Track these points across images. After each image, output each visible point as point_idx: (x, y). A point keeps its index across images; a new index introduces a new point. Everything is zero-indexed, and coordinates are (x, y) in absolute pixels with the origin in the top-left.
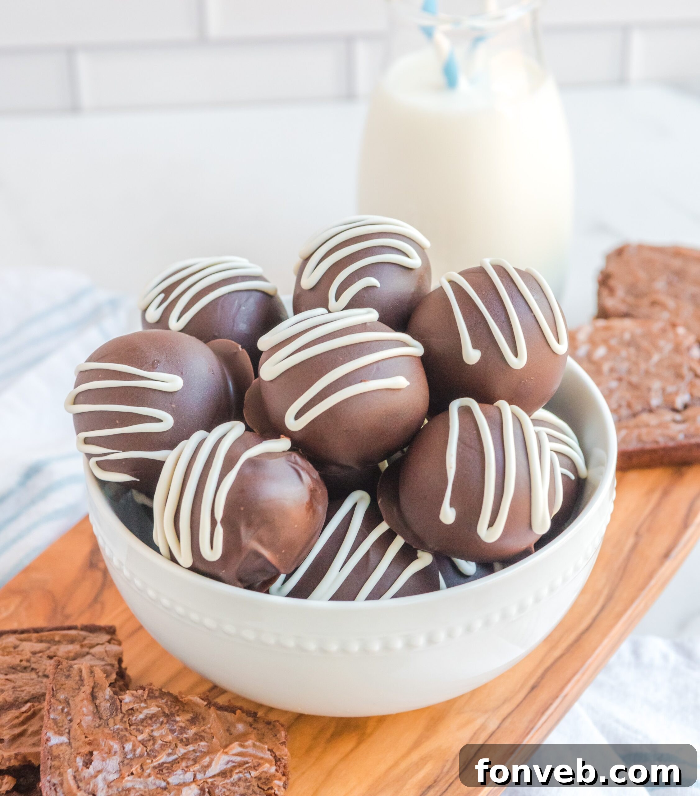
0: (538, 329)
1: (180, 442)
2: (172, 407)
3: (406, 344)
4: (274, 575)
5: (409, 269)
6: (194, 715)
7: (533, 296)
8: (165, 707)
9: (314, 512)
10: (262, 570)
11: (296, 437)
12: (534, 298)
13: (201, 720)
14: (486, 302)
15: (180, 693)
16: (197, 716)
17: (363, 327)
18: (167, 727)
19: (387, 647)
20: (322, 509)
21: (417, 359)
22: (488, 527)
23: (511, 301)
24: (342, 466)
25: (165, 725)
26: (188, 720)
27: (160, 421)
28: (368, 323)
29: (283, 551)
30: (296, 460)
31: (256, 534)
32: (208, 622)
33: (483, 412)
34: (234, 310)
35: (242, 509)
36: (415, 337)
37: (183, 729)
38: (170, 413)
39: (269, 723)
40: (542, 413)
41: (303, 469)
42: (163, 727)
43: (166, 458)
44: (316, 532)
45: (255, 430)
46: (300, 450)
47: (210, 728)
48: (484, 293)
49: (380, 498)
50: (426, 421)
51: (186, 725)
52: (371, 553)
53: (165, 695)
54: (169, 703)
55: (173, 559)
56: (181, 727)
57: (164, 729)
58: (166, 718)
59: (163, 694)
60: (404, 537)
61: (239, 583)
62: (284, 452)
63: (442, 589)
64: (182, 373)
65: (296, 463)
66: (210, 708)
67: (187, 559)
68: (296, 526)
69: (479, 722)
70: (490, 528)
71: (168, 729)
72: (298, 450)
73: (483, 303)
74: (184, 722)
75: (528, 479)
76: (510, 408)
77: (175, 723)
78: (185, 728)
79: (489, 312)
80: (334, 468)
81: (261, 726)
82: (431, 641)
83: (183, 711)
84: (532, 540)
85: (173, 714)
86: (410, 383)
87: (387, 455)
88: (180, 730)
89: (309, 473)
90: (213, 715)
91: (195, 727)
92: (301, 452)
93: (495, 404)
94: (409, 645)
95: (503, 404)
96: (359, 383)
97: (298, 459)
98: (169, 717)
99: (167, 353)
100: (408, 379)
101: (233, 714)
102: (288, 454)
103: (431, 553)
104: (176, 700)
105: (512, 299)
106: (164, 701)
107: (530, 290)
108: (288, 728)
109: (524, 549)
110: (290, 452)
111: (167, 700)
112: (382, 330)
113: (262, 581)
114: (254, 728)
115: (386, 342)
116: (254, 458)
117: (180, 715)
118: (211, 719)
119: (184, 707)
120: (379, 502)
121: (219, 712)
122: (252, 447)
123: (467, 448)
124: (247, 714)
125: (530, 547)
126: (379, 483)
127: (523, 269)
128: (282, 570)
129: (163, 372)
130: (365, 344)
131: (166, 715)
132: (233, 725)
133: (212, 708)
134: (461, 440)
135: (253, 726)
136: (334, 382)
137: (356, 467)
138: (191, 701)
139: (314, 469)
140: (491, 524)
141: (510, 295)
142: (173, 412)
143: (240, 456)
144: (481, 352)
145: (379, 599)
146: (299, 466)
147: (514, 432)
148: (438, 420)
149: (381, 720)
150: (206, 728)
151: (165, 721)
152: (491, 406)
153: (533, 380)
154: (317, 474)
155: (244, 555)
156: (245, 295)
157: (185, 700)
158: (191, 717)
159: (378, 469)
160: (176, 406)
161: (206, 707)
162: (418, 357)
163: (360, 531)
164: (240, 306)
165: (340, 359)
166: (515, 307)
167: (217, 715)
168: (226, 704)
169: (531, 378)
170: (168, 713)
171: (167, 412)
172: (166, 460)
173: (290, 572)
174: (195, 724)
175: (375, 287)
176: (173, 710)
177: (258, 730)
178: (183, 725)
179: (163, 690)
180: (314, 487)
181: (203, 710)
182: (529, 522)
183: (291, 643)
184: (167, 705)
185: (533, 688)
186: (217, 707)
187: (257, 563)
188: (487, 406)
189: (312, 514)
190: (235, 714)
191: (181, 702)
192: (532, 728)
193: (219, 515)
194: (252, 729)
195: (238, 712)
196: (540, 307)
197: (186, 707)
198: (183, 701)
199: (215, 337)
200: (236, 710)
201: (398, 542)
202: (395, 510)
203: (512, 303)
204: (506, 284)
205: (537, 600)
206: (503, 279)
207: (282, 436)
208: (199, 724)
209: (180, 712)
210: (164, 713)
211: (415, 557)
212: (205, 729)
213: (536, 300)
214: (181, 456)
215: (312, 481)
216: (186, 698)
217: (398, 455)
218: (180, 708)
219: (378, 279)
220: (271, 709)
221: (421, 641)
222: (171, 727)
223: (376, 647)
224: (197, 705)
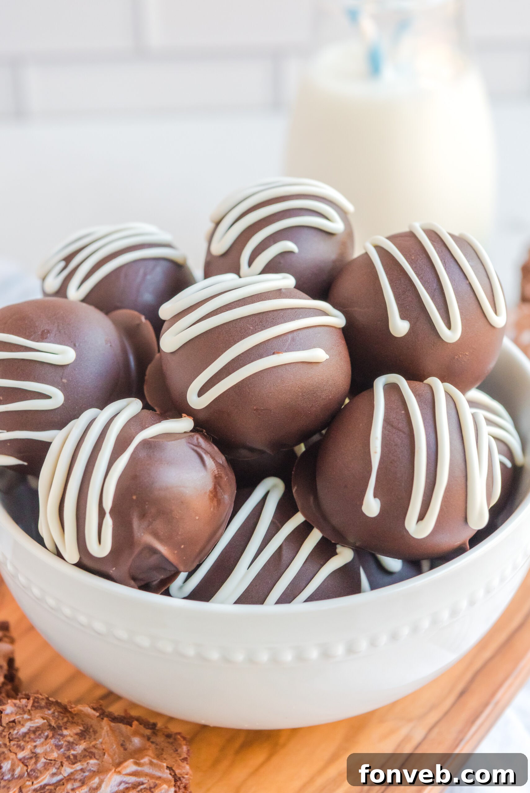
0: (474, 298)
1: (70, 421)
2: (64, 383)
3: (325, 313)
4: (173, 572)
5: (330, 234)
6: (84, 727)
7: (469, 261)
8: (51, 718)
9: (219, 502)
10: (158, 568)
11: (201, 416)
12: (470, 264)
13: (92, 734)
14: (415, 267)
15: (70, 702)
16: (87, 728)
17: (278, 293)
18: (52, 743)
19: (300, 657)
20: (228, 498)
21: (339, 331)
22: (418, 521)
23: (444, 267)
24: (252, 450)
25: (50, 740)
26: (77, 734)
27: (49, 397)
28: (283, 290)
29: (182, 546)
30: (198, 443)
31: (150, 527)
32: (99, 626)
33: (412, 390)
34: (139, 279)
35: (134, 497)
36: (335, 306)
37: (71, 744)
38: (59, 389)
39: (168, 736)
40: (475, 394)
41: (207, 452)
42: (48, 742)
43: (53, 439)
44: (221, 525)
45: (156, 408)
46: (204, 431)
47: (101, 743)
48: (413, 258)
49: (294, 486)
50: (347, 401)
51: (74, 740)
52: (284, 548)
53: (53, 705)
54: (56, 714)
55: (59, 554)
56: (69, 742)
57: (49, 744)
58: (52, 732)
59: (49, 704)
60: (321, 530)
61: (132, 583)
62: (185, 432)
63: (364, 592)
64: (75, 345)
65: (199, 446)
66: (103, 719)
67: (73, 555)
68: (197, 518)
69: (404, 732)
70: (420, 522)
71: (53, 744)
72: (202, 431)
73: (413, 269)
74: (72, 737)
75: (464, 467)
76: (443, 385)
77: (61, 738)
78: (73, 743)
79: (419, 279)
80: (244, 452)
81: (160, 739)
82: (351, 650)
83: (73, 723)
84: (466, 536)
85: (60, 728)
86: (330, 357)
87: (304, 437)
88: (68, 745)
89: (213, 459)
90: (105, 728)
91: (84, 742)
92: (206, 434)
93: (425, 382)
94: (326, 654)
95: (434, 381)
96: (271, 355)
97: (201, 441)
98: (55, 730)
99: (58, 323)
100: (327, 352)
101: (129, 727)
102: (191, 436)
103: (352, 549)
104: (65, 710)
105: (444, 265)
106: (50, 712)
107: (465, 255)
108: (190, 741)
109: (458, 545)
110: (193, 434)
111: (54, 710)
112: (299, 297)
113: (159, 580)
114: (152, 742)
115: (303, 310)
116: (150, 439)
117: (68, 728)
118: (104, 733)
119: (73, 718)
120: (294, 491)
121: (113, 724)
122: (148, 427)
123: (394, 430)
124: (145, 726)
125: (464, 544)
126: (294, 469)
127: (456, 234)
128: (181, 568)
129: (53, 343)
130: (279, 312)
131: (52, 729)
132: (129, 739)
133: (105, 719)
134: (387, 421)
135: (151, 740)
136: (243, 353)
137: (268, 451)
138: (81, 711)
139: (220, 452)
140: (421, 517)
141: (443, 261)
142: (64, 388)
143: (134, 438)
144: (410, 323)
145: (290, 602)
146: (202, 448)
147: (448, 413)
148: (362, 398)
149: (294, 731)
150: (98, 742)
151: (51, 735)
152: (421, 383)
153: (467, 355)
154: (224, 458)
155: (137, 551)
156: (152, 263)
157: (74, 711)
158: (81, 730)
159: (293, 453)
160: (68, 380)
161: (99, 718)
162: (339, 328)
163: (272, 523)
164: (145, 275)
165: (250, 329)
166: (448, 273)
167: (110, 727)
168: (123, 714)
169: (465, 353)
170: (55, 726)
171: (57, 387)
172: (53, 441)
173: (191, 570)
174: (85, 738)
175: (291, 252)
176: (61, 722)
177: (157, 744)
178: (71, 739)
179: (51, 699)
180: (218, 474)
181: (94, 722)
182: (464, 515)
183: (191, 652)
184: (53, 717)
185: (462, 694)
186: (110, 718)
187: (153, 560)
188: (416, 384)
189: (216, 504)
190: (131, 726)
191: (70, 712)
192: (461, 740)
193: (108, 505)
194: (150, 744)
195: (135, 723)
196: (476, 274)
197: (76, 718)
198: (73, 712)
199: (117, 308)
200: (133, 721)
201: (315, 536)
202: (312, 499)
203: (445, 269)
204: (438, 249)
205: (472, 603)
206: (435, 243)
207: (184, 415)
208: (89, 738)
209: (69, 724)
210: (50, 725)
211: (333, 553)
212: (96, 744)
213: (472, 266)
214: (69, 437)
215: (217, 467)
216: (75, 709)
217: (316, 438)
218: (68, 719)
219: (296, 243)
220: (171, 719)
221: (340, 650)
222: (58, 742)
223: (288, 656)
224: (88, 716)
